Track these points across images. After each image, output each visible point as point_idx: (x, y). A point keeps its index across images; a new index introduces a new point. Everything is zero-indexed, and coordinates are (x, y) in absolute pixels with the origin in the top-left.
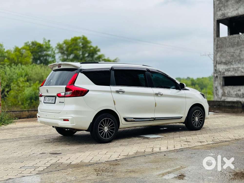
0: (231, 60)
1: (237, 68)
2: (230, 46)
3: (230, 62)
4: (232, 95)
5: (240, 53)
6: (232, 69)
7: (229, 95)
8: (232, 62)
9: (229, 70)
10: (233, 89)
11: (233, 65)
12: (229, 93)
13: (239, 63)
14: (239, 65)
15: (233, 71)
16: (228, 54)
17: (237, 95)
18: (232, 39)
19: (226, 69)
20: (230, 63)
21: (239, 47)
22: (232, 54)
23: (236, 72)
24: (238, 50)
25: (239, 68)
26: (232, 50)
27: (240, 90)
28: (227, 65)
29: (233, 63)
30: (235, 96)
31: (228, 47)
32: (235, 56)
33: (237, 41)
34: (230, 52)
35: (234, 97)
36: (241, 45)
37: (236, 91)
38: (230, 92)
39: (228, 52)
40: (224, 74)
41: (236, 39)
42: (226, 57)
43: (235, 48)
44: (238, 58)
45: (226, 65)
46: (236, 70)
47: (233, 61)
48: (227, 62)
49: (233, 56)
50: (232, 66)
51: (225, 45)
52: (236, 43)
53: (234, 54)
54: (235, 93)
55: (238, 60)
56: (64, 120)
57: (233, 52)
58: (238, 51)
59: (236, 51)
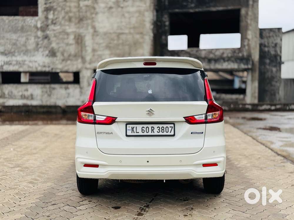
0: (13, 50)
1: (22, 61)
2: (10, 31)
3: (12, 53)
4: (15, 96)
5: (26, 42)
6: (14, 63)
7: (11, 96)
8: (14, 52)
9: (10, 63)
10: (16, 88)
11: (16, 56)
12: (10, 94)
13: (24, 54)
14: (25, 58)
15: (17, 64)
16: (8, 41)
17: (23, 96)
18: (13, 22)
19: (5, 62)
20: (11, 55)
21: (25, 34)
22: (14, 41)
23: (21, 67)
24: (22, 37)
25: (25, 61)
26: (14, 36)
27: (27, 90)
28: (7, 56)
29: (16, 54)
30: (20, 97)
31: (6, 32)
32: (19, 45)
33: (20, 25)
34: (10, 39)
35: (19, 99)
36: (27, 31)
37: (22, 91)
38: (12, 92)
39: (7, 39)
40: (2, 69)
41: (20, 22)
42: (5, 45)
43: (18, 35)
44: (24, 48)
45: (5, 57)
46: (20, 63)
47: (16, 51)
48: (6, 52)
49: (15, 44)
50: (14, 58)
51: (3, 29)
52: (19, 28)
53: (18, 43)
54: (20, 94)
55: (23, 51)
56: (205, 165)
57: (15, 40)
58: (24, 39)
59: (20, 39)
